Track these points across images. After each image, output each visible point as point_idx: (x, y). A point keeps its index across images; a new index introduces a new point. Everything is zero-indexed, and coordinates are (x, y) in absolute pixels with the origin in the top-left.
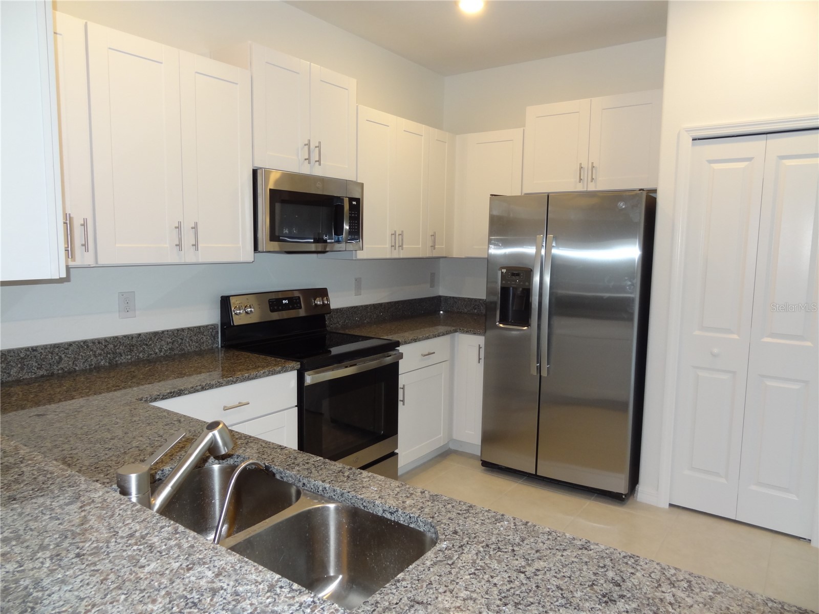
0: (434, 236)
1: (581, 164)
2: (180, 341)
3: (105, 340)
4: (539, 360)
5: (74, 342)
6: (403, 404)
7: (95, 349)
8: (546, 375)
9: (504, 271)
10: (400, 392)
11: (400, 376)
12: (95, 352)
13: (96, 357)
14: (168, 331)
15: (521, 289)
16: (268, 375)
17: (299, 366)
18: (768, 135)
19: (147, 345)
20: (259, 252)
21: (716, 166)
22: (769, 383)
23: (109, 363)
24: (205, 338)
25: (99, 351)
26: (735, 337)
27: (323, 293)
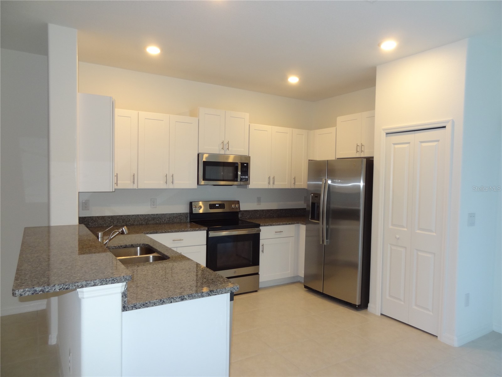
0: (295, 178)
1: (358, 143)
2: (172, 218)
3: (145, 215)
6: (262, 253)
7: (141, 218)
8: (326, 244)
9: (312, 195)
10: (261, 247)
11: (260, 240)
13: (141, 220)
14: (168, 214)
16: (192, 231)
17: (207, 229)
18: (415, 132)
19: (160, 218)
20: (200, 185)
22: (420, 254)
23: (146, 223)
24: (183, 218)
26: (406, 229)
27: (238, 202)
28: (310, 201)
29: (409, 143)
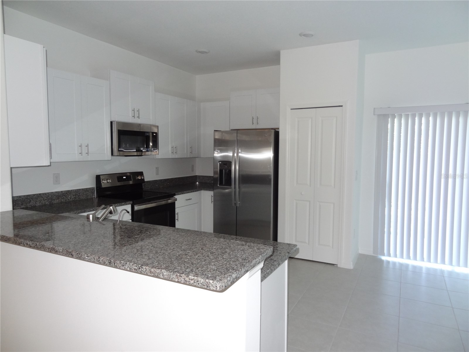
0: (191, 148)
1: (253, 117)
2: (79, 194)
3: (48, 193)
4: (235, 201)
5: (36, 194)
6: (178, 221)
8: (238, 206)
9: (220, 163)
10: (176, 216)
11: (176, 209)
12: (44, 198)
13: (44, 200)
14: (73, 190)
15: (228, 170)
17: (132, 203)
18: (317, 109)
19: (65, 196)
20: (114, 156)
22: (322, 204)
23: (50, 203)
24: (89, 193)
25: (45, 198)
27: (141, 174)
28: (218, 169)
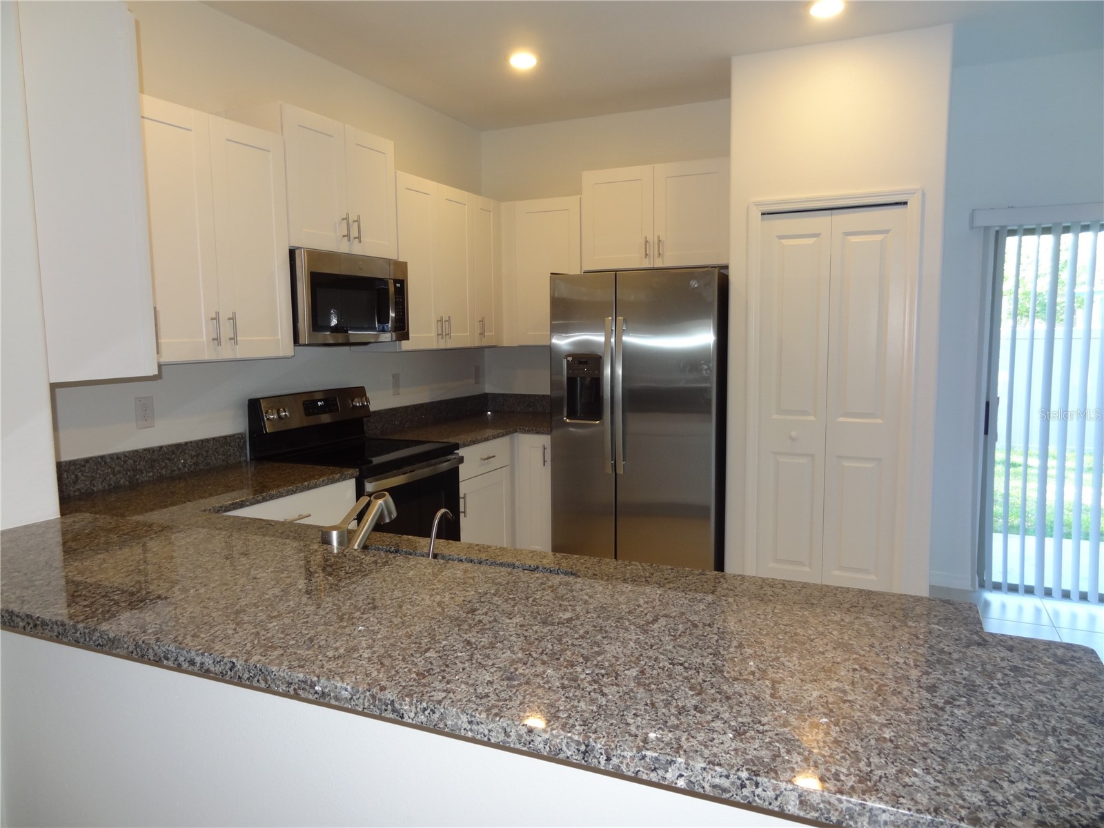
0: (482, 321)
1: (646, 237)
2: (205, 454)
3: (124, 454)
4: (614, 458)
5: (91, 458)
6: (465, 516)
8: (622, 473)
9: (570, 359)
10: (462, 501)
11: (460, 483)
12: (114, 469)
13: (114, 474)
14: (191, 442)
15: (589, 379)
17: (358, 473)
18: (834, 211)
19: (169, 459)
20: (300, 345)
21: (786, 242)
22: (846, 464)
23: (129, 482)
24: (231, 450)
25: (117, 468)
26: (812, 418)
27: (360, 392)
28: (562, 375)
29: (817, 235)
